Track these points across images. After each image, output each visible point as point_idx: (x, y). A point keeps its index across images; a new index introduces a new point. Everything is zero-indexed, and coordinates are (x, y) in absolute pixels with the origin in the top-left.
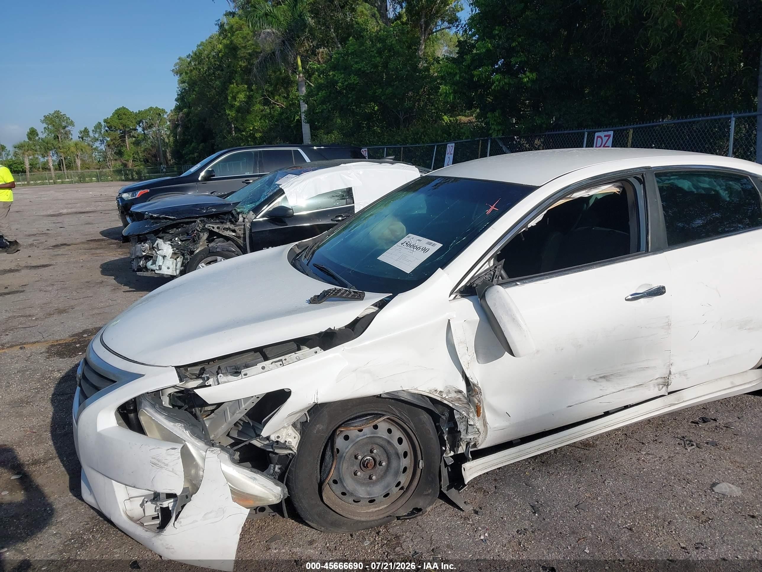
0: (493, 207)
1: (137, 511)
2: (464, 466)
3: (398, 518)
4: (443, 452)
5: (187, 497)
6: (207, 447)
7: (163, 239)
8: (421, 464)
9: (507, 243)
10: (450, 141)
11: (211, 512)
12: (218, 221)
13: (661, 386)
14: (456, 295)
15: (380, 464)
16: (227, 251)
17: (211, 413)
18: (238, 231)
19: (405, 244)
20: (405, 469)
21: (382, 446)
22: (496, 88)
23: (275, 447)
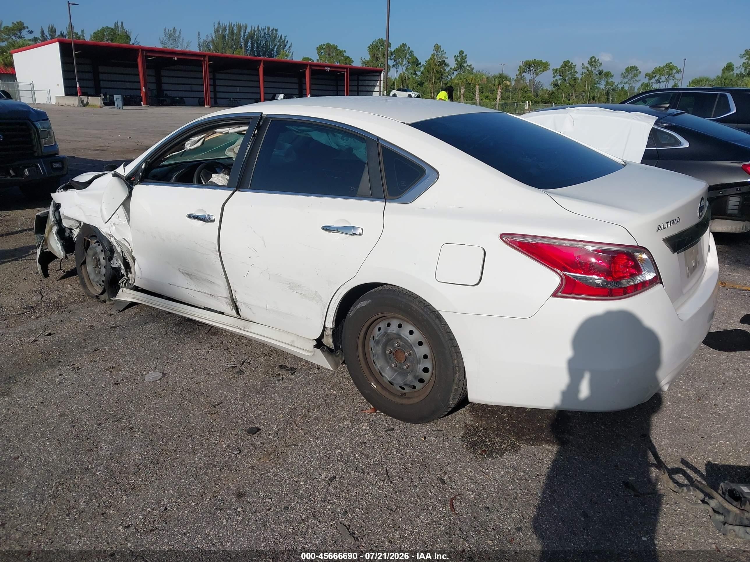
2: (123, 289)
20: (104, 275)
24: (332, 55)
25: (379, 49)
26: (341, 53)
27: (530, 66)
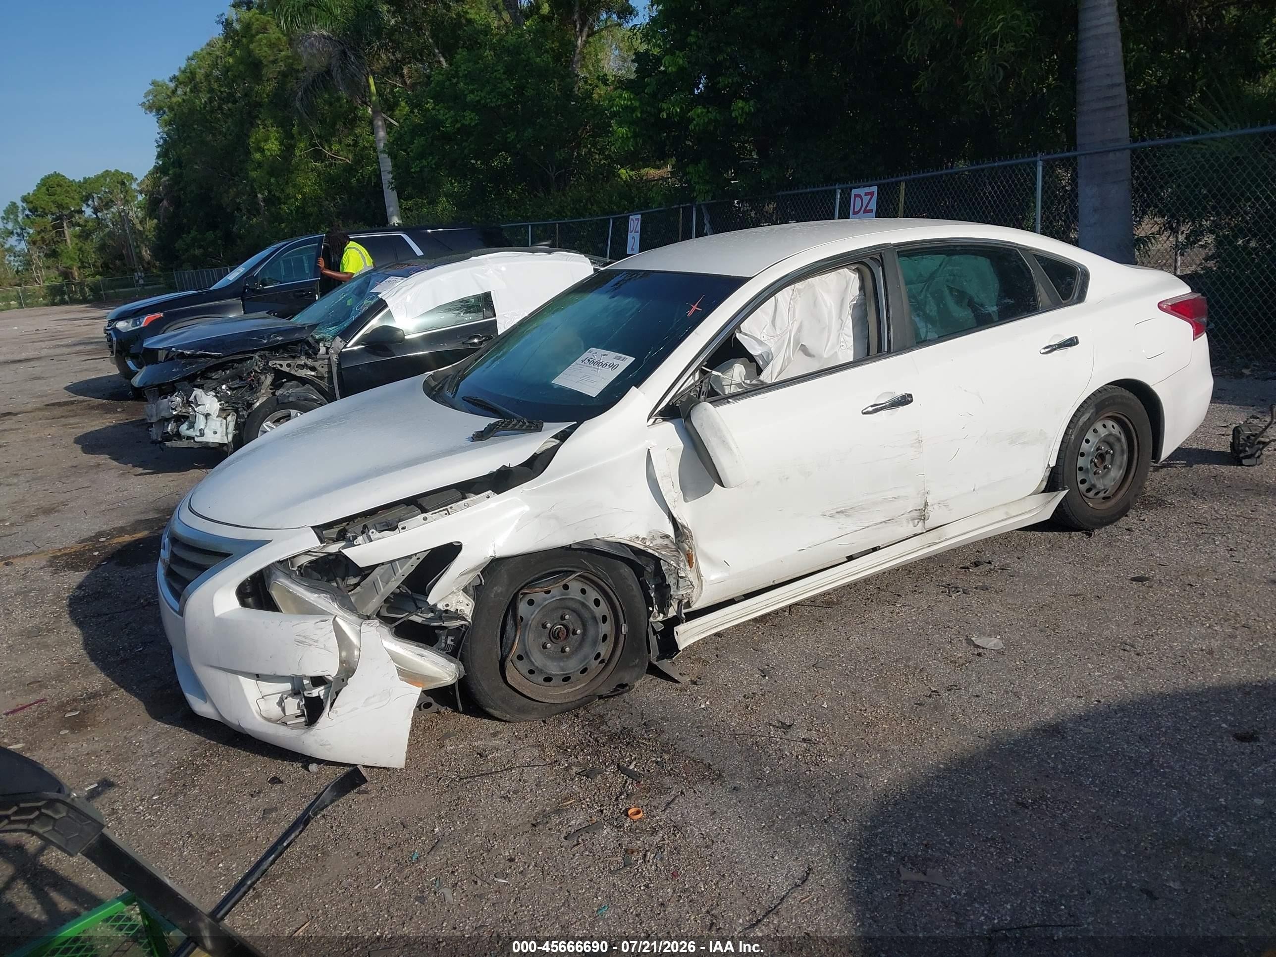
0: (695, 307)
1: (276, 711)
2: (676, 629)
3: (601, 697)
4: (650, 614)
5: (343, 680)
6: (361, 620)
7: (203, 389)
8: (624, 629)
9: (714, 351)
10: (633, 212)
11: (374, 696)
12: (286, 355)
13: (916, 521)
14: (656, 419)
15: (574, 633)
16: (306, 399)
17: (355, 588)
18: (320, 369)
19: (586, 361)
20: (605, 638)
21: (574, 611)
22: (697, 128)
23: (444, 617)
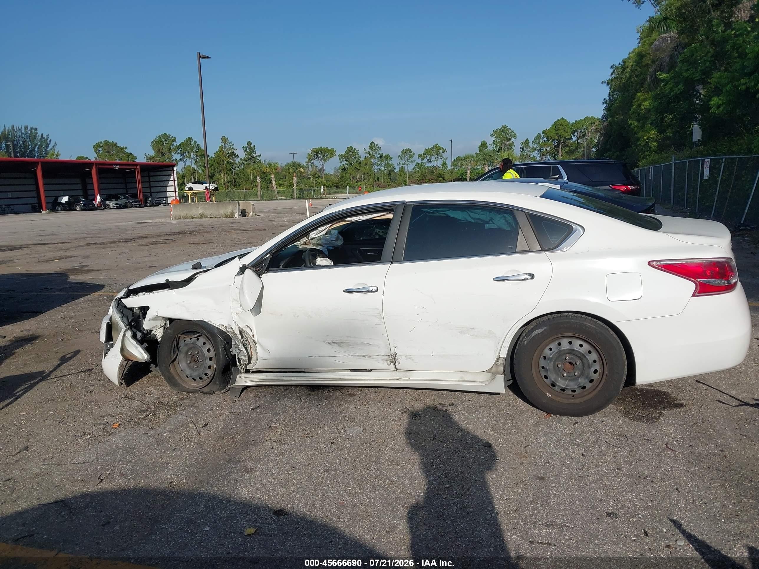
2: (240, 374)
6: (124, 327)
8: (215, 366)
13: (389, 362)
20: (210, 367)
24: (112, 152)
25: (163, 144)
26: (121, 150)
27: (317, 153)
